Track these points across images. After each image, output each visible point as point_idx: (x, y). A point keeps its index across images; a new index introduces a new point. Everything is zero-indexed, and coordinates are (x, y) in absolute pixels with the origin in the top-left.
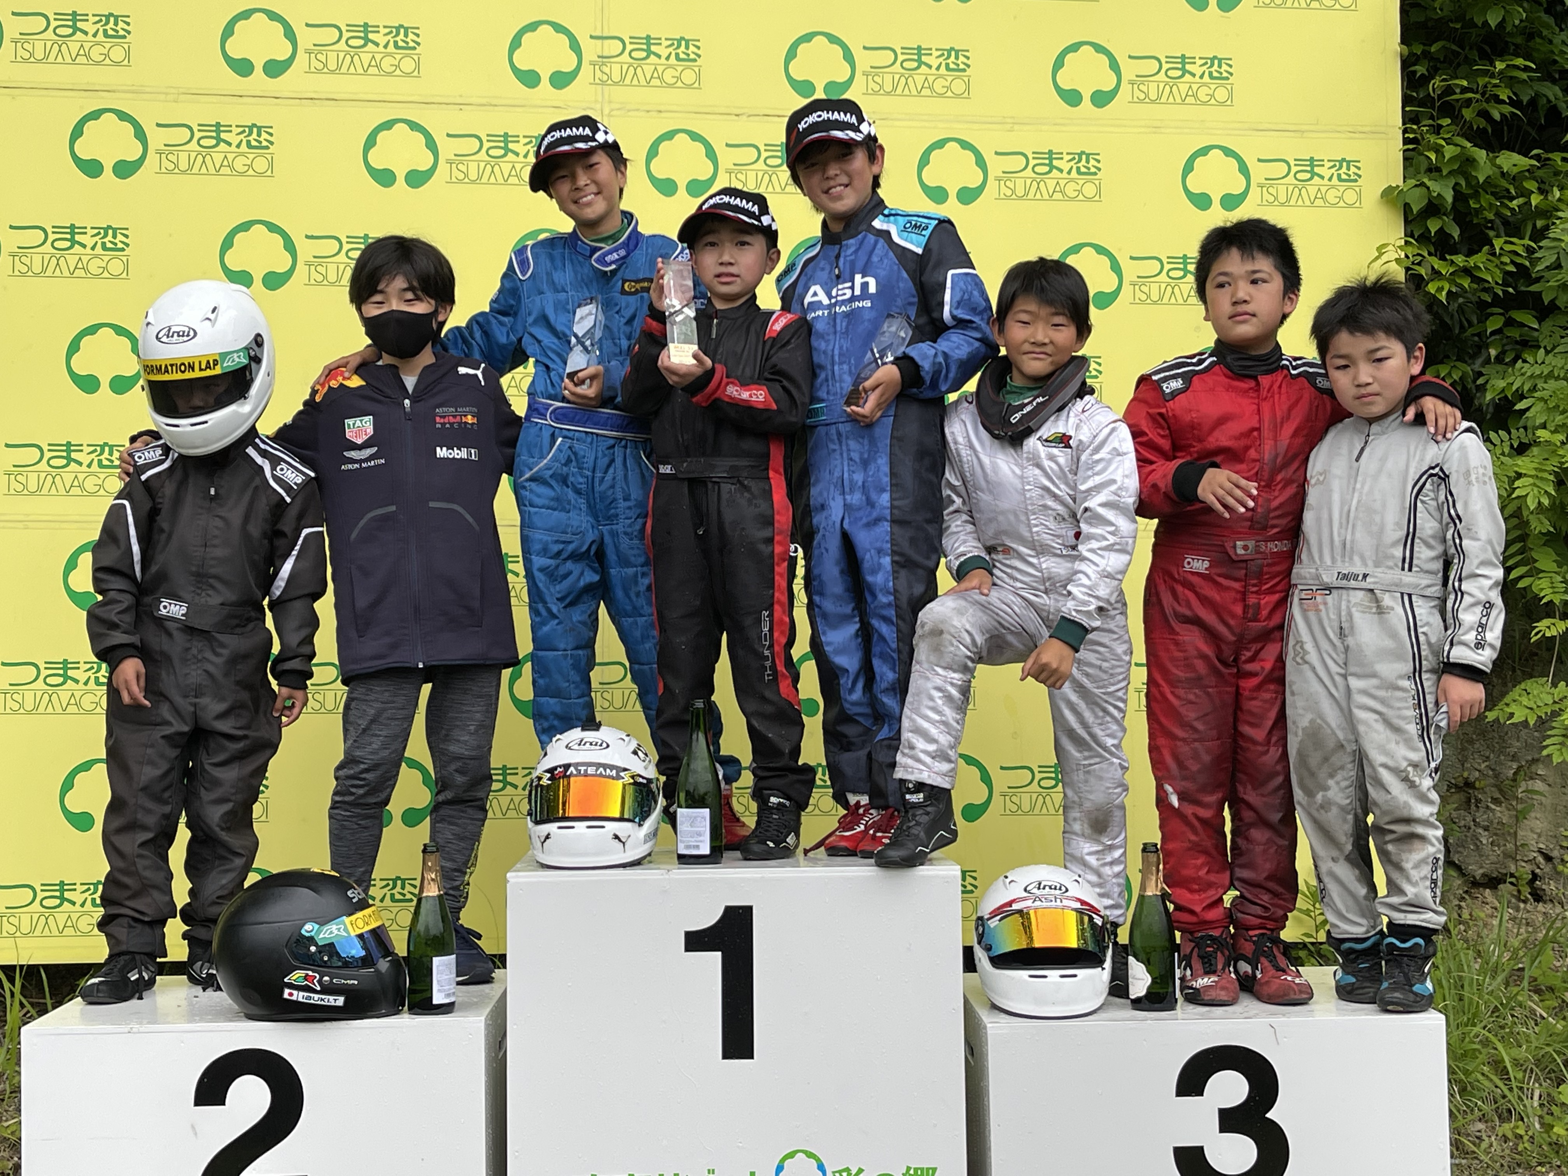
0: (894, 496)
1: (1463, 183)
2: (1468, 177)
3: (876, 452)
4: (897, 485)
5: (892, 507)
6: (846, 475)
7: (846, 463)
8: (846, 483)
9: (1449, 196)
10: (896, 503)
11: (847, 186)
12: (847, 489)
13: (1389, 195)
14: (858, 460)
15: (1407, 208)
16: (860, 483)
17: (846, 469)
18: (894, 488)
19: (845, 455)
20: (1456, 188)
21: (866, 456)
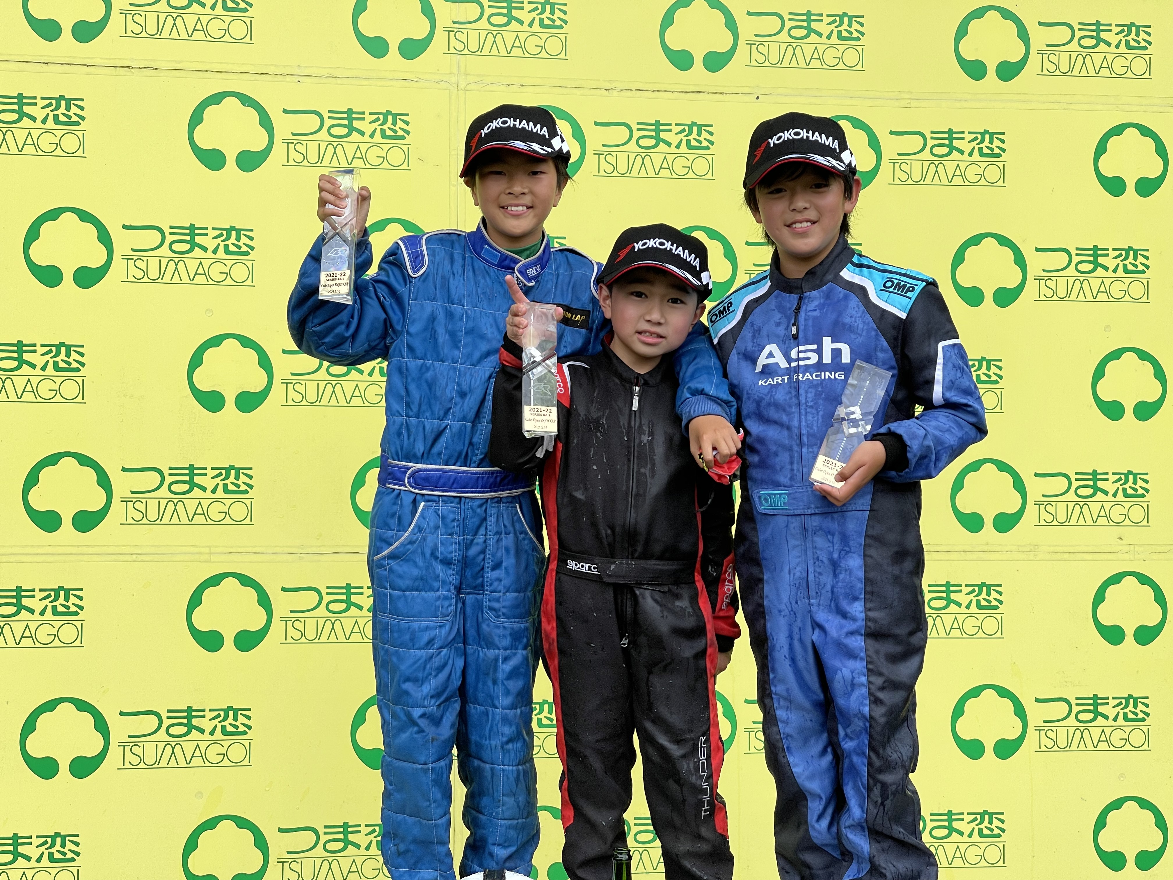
0: (869, 605)
3: (847, 553)
4: (872, 593)
5: (867, 619)
6: (811, 577)
7: (811, 562)
8: (812, 585)
10: (871, 614)
11: (814, 223)
12: (813, 593)
14: (826, 561)
16: (828, 587)
17: (811, 569)
18: (868, 596)
19: (810, 553)
21: (836, 556)
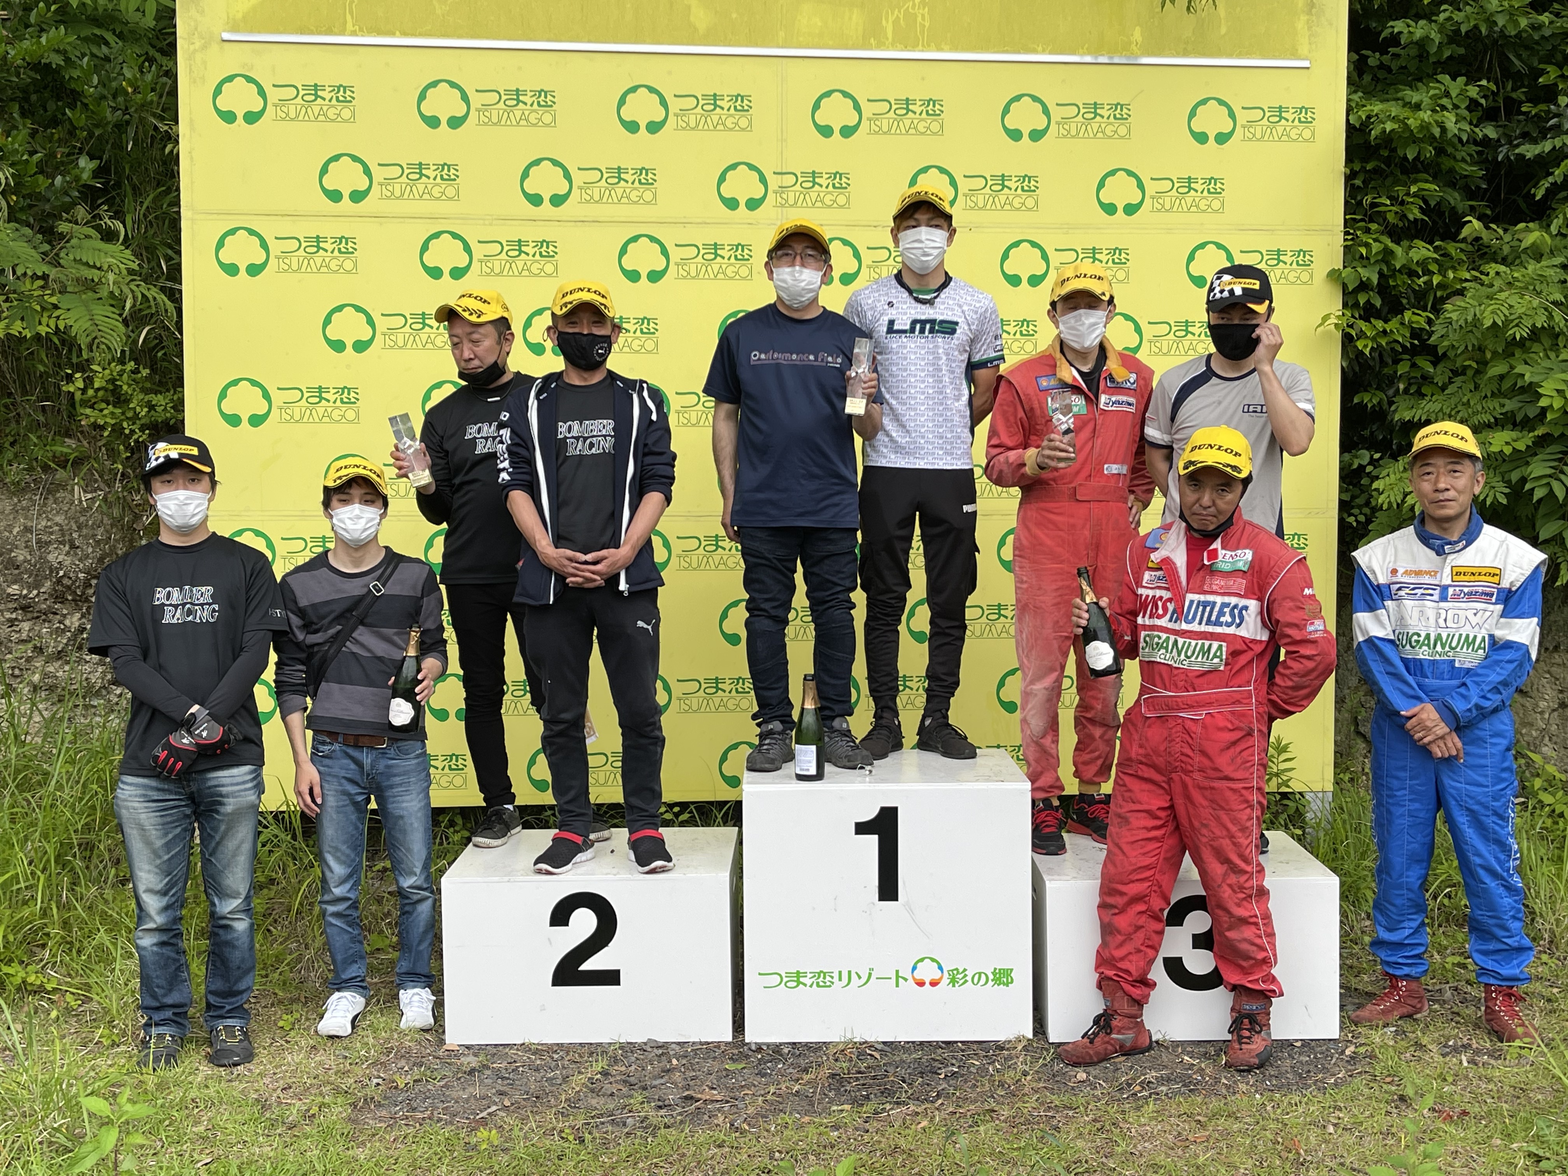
1: (1385, 269)
2: (1387, 263)
9: (1375, 279)
13: (1334, 275)
15: (1344, 286)
20: (1381, 274)
